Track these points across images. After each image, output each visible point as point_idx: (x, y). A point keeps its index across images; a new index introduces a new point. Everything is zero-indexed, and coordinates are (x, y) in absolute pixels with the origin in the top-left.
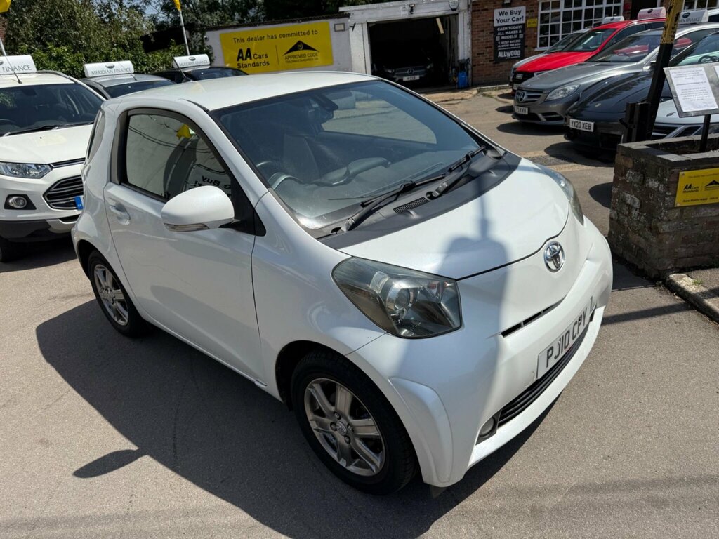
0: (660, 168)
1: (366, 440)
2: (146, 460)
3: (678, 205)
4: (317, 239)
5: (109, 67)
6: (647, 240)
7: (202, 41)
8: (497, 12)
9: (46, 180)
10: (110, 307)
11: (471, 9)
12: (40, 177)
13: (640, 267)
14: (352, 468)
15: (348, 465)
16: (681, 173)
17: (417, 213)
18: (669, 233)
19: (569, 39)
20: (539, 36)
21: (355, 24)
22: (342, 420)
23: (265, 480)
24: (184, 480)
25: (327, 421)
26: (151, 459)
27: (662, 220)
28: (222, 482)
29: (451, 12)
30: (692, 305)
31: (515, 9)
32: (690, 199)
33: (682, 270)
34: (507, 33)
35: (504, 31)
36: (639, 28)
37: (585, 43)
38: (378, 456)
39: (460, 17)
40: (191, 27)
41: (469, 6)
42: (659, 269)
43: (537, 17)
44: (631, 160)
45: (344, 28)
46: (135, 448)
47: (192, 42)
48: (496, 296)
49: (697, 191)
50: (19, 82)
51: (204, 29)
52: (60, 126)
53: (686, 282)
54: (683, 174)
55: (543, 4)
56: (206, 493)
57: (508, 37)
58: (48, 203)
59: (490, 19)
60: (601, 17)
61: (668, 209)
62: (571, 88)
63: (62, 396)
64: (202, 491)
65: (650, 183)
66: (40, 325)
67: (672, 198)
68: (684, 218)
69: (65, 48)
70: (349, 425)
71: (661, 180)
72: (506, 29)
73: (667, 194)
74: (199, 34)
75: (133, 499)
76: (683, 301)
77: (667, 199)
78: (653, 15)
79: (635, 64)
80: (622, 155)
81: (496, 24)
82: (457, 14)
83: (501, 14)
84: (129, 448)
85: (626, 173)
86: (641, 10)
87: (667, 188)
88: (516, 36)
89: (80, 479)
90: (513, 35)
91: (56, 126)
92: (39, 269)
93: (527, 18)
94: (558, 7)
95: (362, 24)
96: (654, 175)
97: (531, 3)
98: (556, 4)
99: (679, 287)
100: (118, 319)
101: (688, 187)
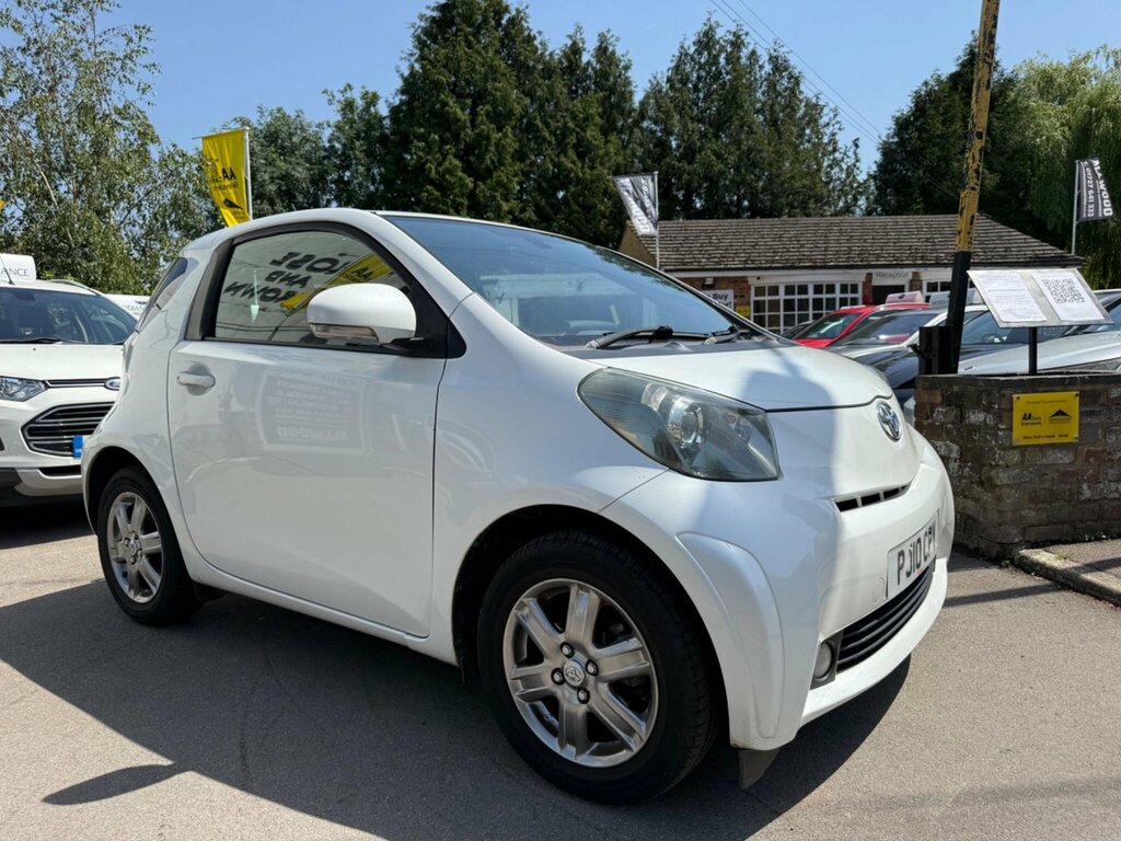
0: (984, 394)
1: (619, 687)
2: (190, 778)
3: (1018, 443)
6: (976, 500)
9: (33, 404)
10: (125, 575)
12: (23, 400)
13: (971, 546)
14: (586, 760)
15: (578, 754)
16: (1015, 396)
18: (1008, 486)
22: (577, 655)
23: (422, 796)
24: (264, 802)
25: (545, 668)
26: (198, 776)
27: (998, 465)
28: (341, 801)
30: (1062, 584)
31: (719, 292)
32: (1032, 434)
33: (1035, 545)
38: (641, 719)
42: (1004, 541)
43: (749, 304)
44: (938, 392)
46: (165, 762)
48: (824, 447)
49: (1039, 423)
50: (11, 282)
52: (65, 342)
53: (1043, 557)
54: (1018, 398)
55: (757, 289)
56: (309, 819)
58: (27, 441)
60: (834, 308)
61: (1004, 448)
63: (23, 697)
64: (301, 815)
65: (972, 417)
67: (1008, 432)
68: (1027, 463)
70: (588, 662)
71: (988, 410)
73: (1000, 426)
75: (166, 831)
76: (1048, 582)
77: (1000, 433)
78: (905, 301)
80: (924, 389)
84: (154, 763)
85: (932, 412)
86: (890, 296)
87: (999, 417)
89: (56, 806)
91: (59, 341)
93: (736, 304)
94: (777, 293)
95: (511, 300)
96: (977, 405)
97: (740, 286)
98: (774, 290)
99: (1038, 564)
100: (136, 594)
101: (1027, 417)
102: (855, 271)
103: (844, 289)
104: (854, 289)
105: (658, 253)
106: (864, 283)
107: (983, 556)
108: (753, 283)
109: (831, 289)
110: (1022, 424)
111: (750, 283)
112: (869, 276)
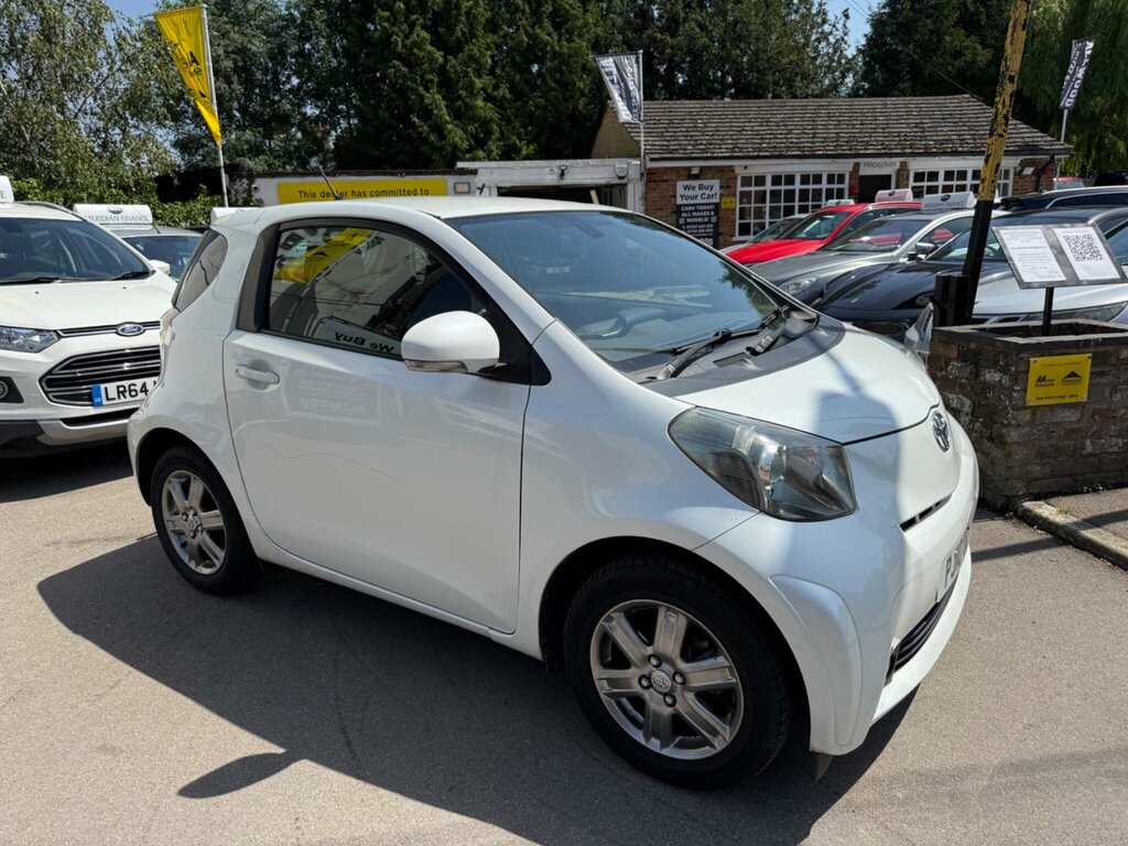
0: (1001, 355)
1: (706, 696)
2: (306, 766)
3: (1031, 404)
4: (640, 384)
5: (113, 212)
6: (986, 454)
7: (249, 191)
8: (680, 185)
9: (48, 356)
10: (184, 545)
11: (644, 179)
12: (38, 351)
14: (669, 752)
15: (663, 746)
16: (1032, 360)
17: (757, 365)
18: (1017, 443)
19: (779, 227)
20: (738, 222)
21: (484, 186)
22: (665, 666)
23: (522, 783)
24: (382, 791)
25: (632, 673)
26: (313, 764)
27: (1010, 424)
28: (451, 789)
29: (617, 181)
30: (1063, 539)
31: (706, 183)
32: (1044, 396)
33: (1036, 497)
34: (694, 214)
35: (691, 212)
36: (877, 213)
37: (808, 229)
38: (725, 722)
39: (630, 188)
40: (234, 170)
41: (642, 175)
42: (1009, 494)
43: (735, 195)
44: (954, 348)
45: (469, 189)
46: (278, 750)
47: (233, 192)
48: (890, 472)
49: (1052, 385)
51: (252, 176)
53: (1046, 510)
54: (1035, 362)
55: (743, 179)
57: (695, 220)
58: (46, 393)
59: (671, 193)
60: (820, 200)
61: (1017, 408)
62: (806, 282)
63: (119, 680)
64: (419, 804)
65: (988, 376)
66: (43, 582)
67: (1022, 393)
68: (1037, 422)
69: (34, 182)
70: (676, 673)
71: (1004, 370)
72: (693, 208)
73: (1016, 388)
74: (244, 180)
75: (302, 824)
76: (1049, 536)
77: (1015, 395)
78: (896, 199)
79: (889, 254)
80: (940, 341)
81: (679, 201)
82: (626, 184)
83: (686, 188)
84: (268, 751)
85: (947, 365)
86: (880, 192)
87: (1015, 378)
88: (706, 220)
89: (192, 800)
90: (703, 217)
92: (12, 503)
93: (721, 195)
94: (763, 184)
95: (490, 188)
96: (994, 365)
97: (726, 176)
98: (760, 180)
99: (1041, 518)
100: (197, 565)
101: (1041, 379)
102: (844, 160)
103: (831, 179)
104: (841, 179)
105: (643, 139)
106: (851, 173)
107: (989, 506)
108: (740, 172)
109: (818, 179)
110: (1037, 386)
111: (737, 172)
112: (857, 166)
